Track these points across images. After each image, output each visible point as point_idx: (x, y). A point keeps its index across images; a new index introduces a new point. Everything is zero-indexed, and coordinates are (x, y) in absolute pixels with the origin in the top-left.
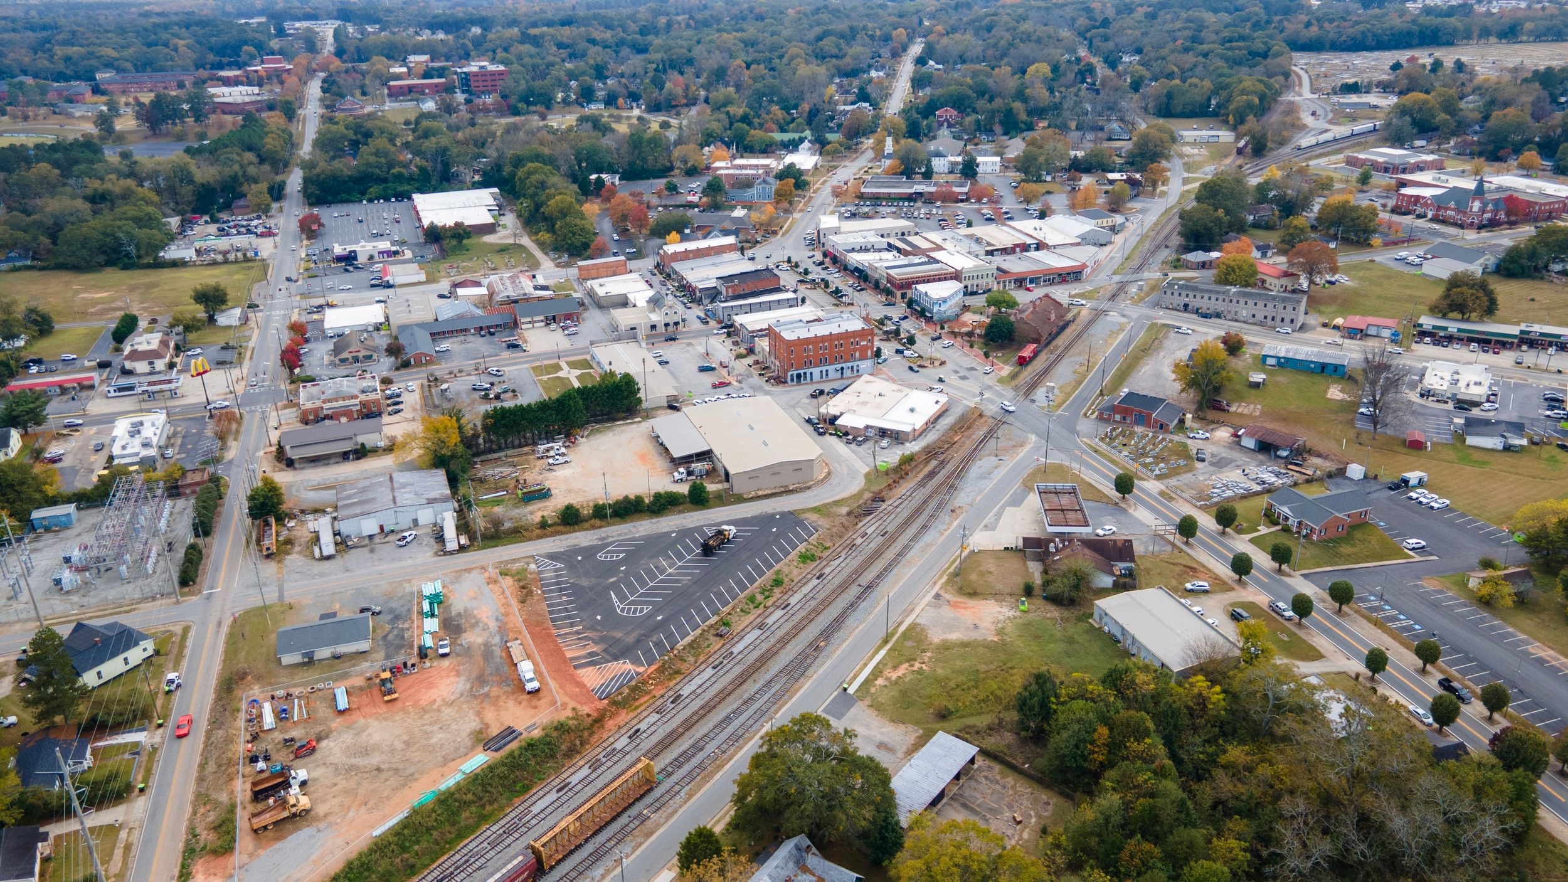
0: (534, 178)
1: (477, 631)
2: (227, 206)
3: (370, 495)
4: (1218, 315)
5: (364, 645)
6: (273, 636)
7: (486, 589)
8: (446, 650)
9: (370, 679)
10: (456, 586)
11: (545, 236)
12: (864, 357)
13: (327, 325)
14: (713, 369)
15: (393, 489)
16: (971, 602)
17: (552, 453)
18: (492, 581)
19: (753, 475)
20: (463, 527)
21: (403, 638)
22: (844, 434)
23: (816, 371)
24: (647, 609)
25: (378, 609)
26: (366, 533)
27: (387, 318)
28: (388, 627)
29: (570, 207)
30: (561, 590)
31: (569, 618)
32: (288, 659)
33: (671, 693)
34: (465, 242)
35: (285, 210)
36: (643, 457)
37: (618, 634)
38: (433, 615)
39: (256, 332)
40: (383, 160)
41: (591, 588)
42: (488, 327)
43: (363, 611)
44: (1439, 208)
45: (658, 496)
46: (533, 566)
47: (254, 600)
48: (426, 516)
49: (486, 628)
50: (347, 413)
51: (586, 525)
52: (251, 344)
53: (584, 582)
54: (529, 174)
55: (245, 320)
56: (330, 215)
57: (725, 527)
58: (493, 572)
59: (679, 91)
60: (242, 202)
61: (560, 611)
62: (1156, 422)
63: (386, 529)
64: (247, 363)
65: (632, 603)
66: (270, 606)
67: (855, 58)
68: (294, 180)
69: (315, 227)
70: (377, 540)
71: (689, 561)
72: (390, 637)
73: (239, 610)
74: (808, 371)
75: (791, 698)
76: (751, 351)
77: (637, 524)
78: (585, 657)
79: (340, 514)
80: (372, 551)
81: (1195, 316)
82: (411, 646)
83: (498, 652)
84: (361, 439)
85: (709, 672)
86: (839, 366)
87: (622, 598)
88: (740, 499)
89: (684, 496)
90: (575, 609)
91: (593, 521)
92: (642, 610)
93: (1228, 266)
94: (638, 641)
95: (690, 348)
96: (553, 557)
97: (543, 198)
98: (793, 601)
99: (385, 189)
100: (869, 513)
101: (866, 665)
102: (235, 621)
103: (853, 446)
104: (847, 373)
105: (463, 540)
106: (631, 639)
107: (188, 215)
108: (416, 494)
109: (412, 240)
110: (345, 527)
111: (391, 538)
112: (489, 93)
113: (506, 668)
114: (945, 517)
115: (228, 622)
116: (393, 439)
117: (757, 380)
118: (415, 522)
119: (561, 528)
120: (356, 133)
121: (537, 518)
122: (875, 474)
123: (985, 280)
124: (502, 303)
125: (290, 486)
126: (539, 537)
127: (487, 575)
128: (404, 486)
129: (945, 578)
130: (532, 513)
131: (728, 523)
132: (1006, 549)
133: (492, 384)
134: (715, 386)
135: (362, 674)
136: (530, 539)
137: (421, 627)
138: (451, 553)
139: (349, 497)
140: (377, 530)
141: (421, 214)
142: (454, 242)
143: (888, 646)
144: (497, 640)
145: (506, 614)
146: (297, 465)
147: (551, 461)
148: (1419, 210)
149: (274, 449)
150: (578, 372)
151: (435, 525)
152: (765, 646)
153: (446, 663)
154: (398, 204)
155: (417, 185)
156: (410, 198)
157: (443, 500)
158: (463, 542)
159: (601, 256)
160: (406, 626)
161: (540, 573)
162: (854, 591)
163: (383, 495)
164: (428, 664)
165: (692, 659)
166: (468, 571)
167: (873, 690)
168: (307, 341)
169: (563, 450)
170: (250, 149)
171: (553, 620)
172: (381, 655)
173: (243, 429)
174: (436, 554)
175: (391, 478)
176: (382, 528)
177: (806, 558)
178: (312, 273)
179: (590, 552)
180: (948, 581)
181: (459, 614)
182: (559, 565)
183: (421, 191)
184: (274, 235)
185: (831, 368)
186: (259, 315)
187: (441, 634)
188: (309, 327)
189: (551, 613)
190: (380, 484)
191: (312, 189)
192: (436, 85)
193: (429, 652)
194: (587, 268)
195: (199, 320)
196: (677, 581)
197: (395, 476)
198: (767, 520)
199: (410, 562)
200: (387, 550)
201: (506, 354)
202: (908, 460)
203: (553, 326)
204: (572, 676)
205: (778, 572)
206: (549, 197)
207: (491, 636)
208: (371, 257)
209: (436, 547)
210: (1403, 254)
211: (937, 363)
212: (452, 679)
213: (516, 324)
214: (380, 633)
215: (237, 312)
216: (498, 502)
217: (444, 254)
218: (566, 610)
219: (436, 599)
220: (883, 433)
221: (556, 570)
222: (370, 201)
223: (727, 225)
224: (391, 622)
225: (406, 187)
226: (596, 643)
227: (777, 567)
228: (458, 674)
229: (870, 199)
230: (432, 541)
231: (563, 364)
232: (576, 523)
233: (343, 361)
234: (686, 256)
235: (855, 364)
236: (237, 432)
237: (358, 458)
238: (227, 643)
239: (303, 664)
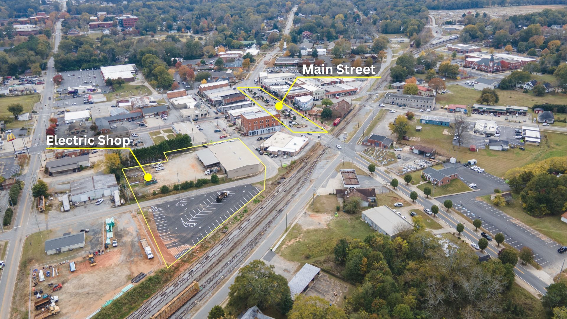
0: (149, 60)
1: (128, 236)
2: (23, 72)
3: (84, 185)
4: (405, 106)
5: (82, 245)
6: (44, 243)
7: (132, 220)
8: (116, 244)
9: (84, 258)
10: (119, 219)
11: (154, 82)
12: (277, 125)
13: (66, 119)
14: (220, 131)
15: (93, 183)
16: (317, 215)
17: (157, 166)
18: (134, 217)
19: (235, 171)
20: (122, 196)
21: (98, 241)
22: (270, 154)
23: (259, 131)
24: (195, 224)
25: (88, 230)
26: (83, 200)
27: (91, 116)
28: (92, 237)
29: (163, 71)
30: (161, 218)
31: (164, 229)
32: (49, 252)
33: (205, 256)
34: (122, 85)
35: (47, 74)
36: (193, 166)
37: (184, 234)
38: (110, 231)
39: (36, 122)
40: (88, 54)
41: (173, 217)
42: (132, 118)
43: (81, 231)
44: (479, 65)
45: (199, 181)
46: (150, 210)
47: (35, 230)
48: (107, 193)
49: (132, 235)
50: (74, 153)
51: (171, 193)
52: (34, 127)
53: (171, 215)
54: (147, 58)
55: (31, 118)
56: (66, 75)
57: (225, 191)
58: (134, 213)
59: (206, 26)
60: (29, 71)
61: (161, 227)
62: (383, 145)
63: (91, 198)
64: (32, 136)
65: (189, 222)
66: (42, 232)
67: (272, 13)
68: (51, 62)
69: (60, 80)
70: (87, 203)
71: (211, 205)
72: (93, 241)
73: (29, 233)
74: (256, 131)
75: (251, 254)
76: (234, 124)
77: (191, 192)
78: (171, 244)
79: (72, 193)
80: (85, 207)
81: (397, 106)
82: (102, 244)
83: (137, 244)
84: (80, 164)
85: (220, 247)
86: (268, 129)
87: (186, 220)
88: (231, 180)
89: (209, 180)
90: (167, 226)
91: (174, 191)
92: (193, 225)
93: (408, 88)
94: (192, 237)
95: (211, 124)
96: (158, 206)
97: (153, 67)
98: (251, 218)
99: (89, 65)
100: (279, 183)
101: (279, 240)
102: (27, 238)
103: (273, 158)
104: (271, 131)
105: (123, 201)
106: (189, 236)
107: (6, 77)
108: (103, 184)
109: (101, 85)
110: (74, 199)
111: (93, 202)
112: (131, 27)
113: (140, 250)
114: (308, 183)
115: (24, 239)
116: (93, 163)
117: (237, 135)
118: (103, 195)
119: (161, 195)
120: (76, 43)
121: (152, 191)
122: (282, 168)
123: (321, 95)
124: (137, 109)
125: (51, 183)
126: (153, 199)
127: (132, 214)
128: (98, 181)
129: (308, 206)
130: (149, 189)
131: (226, 190)
132: (330, 194)
133: (133, 140)
134: (221, 138)
135: (81, 256)
136: (149, 200)
137: (106, 236)
138: (118, 206)
139: (75, 187)
140: (87, 199)
141: (104, 75)
142: (118, 85)
143: (287, 233)
144: (136, 239)
145: (140, 229)
146: (54, 175)
147: (157, 169)
148: (473, 66)
149: (44, 169)
150: (167, 134)
151: (111, 196)
152: (241, 236)
153: (116, 249)
154: (95, 71)
155: (102, 63)
156: (99, 68)
157: (114, 186)
158: (122, 202)
159: (176, 89)
160: (100, 236)
161: (153, 212)
162: (274, 212)
163: (90, 185)
164: (108, 250)
165: (213, 242)
166: (125, 213)
167: (282, 250)
168: (57, 125)
169: (162, 165)
170: (32, 49)
171: (158, 230)
172: (90, 248)
173: (30, 161)
174: (112, 207)
175: (93, 178)
176: (89, 198)
177: (256, 201)
178: (59, 99)
179: (173, 203)
180: (309, 207)
181: (121, 230)
182: (161, 209)
183: (104, 65)
184: (43, 84)
185: (265, 129)
186: (37, 116)
187: (114, 238)
188: (58, 120)
189: (158, 227)
190: (88, 181)
191: (58, 65)
192: (109, 24)
193: (109, 246)
194: (171, 94)
195: (11, 119)
196: (207, 213)
197: (94, 177)
198: (241, 188)
199: (101, 211)
200: (91, 206)
201: (139, 128)
202: (294, 163)
203: (158, 117)
204: (166, 251)
205: (246, 207)
206: (155, 67)
207: (134, 238)
208: (84, 92)
209: (112, 204)
211: (304, 126)
212: (118, 256)
213: (143, 117)
214: (89, 239)
215: (27, 115)
216: (136, 186)
217: (114, 90)
218: (164, 226)
219: (111, 225)
220: (284, 153)
221: (160, 211)
222: (83, 70)
223: (225, 76)
224: (93, 235)
225: (98, 64)
226: (176, 238)
227: (245, 205)
228: (121, 253)
229: (278, 66)
230: (110, 202)
231: (161, 131)
232: (167, 193)
233: (72, 133)
234: (209, 88)
235: (274, 128)
236: (28, 163)
237: (79, 171)
238: (24, 247)
239: (57, 254)
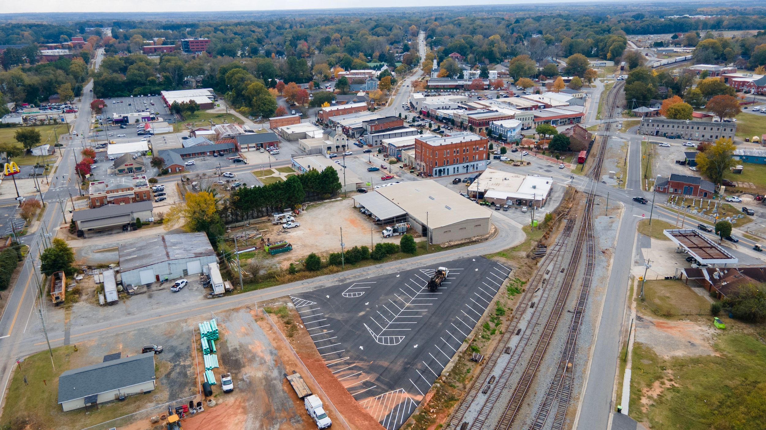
0: (236, 76)
1: (255, 365)
2: (46, 99)
3: (147, 252)
4: (679, 137)
5: (148, 386)
6: (57, 379)
7: (256, 326)
8: (230, 387)
9: (156, 422)
10: (228, 324)
11: (244, 109)
12: (481, 159)
13: (109, 153)
14: (378, 170)
15: (166, 247)
16: (671, 323)
17: (284, 221)
18: (259, 319)
19: (447, 230)
20: (227, 275)
21: (185, 375)
22: (493, 204)
23: (451, 168)
24: (402, 339)
25: (160, 348)
26: (144, 282)
27: (151, 149)
28: (170, 365)
29: (261, 89)
30: (320, 324)
31: (335, 349)
32: (69, 405)
33: (455, 422)
34: (196, 112)
35: (82, 101)
36: (353, 222)
37: (385, 364)
38: (212, 352)
39: (60, 158)
40: (143, 73)
41: (346, 322)
42: (219, 152)
43: (145, 350)
44: (758, 88)
45: (379, 247)
46: (290, 305)
47: (41, 346)
48: (194, 267)
49: (263, 362)
50: (125, 200)
51: (325, 270)
52: (56, 165)
53: (339, 317)
54: (233, 74)
55: (52, 152)
56: (111, 103)
57: (441, 268)
58: (259, 311)
60: (55, 96)
61: (325, 343)
62: (701, 191)
63: (161, 279)
64: (51, 175)
65: (385, 333)
66: (56, 350)
68: (89, 87)
69: (101, 106)
70: (154, 288)
71: (419, 296)
72: (173, 375)
73: (25, 354)
74: (446, 168)
76: (399, 160)
77: (365, 268)
78: (361, 387)
79: (122, 267)
80: (150, 297)
81: (665, 138)
82: (195, 384)
83: (280, 386)
84: (136, 216)
85: (481, 399)
86: (465, 165)
87: (377, 330)
88: (438, 248)
89: (398, 246)
90: (338, 340)
91: (331, 267)
92: (397, 341)
93: (676, 110)
94: (405, 369)
95: (357, 160)
96: (306, 296)
97: (244, 86)
98: (522, 325)
99: (144, 89)
100: (541, 255)
101: (621, 384)
102: (19, 366)
103: (501, 211)
104: (471, 169)
105: (228, 285)
106: (398, 367)
107: (20, 103)
108: (185, 250)
109: (163, 113)
110: (127, 278)
111: (165, 285)
112: (200, 51)
113: (291, 402)
114: (600, 258)
115: (13, 366)
116: (160, 215)
117: (409, 175)
118: (185, 272)
119: (307, 273)
120: (125, 63)
121: (286, 265)
122: (530, 230)
123: (527, 122)
124: (225, 138)
125: (80, 250)
126: (290, 281)
127: (253, 313)
128: (174, 244)
129: (634, 305)
130: (279, 263)
131: (443, 265)
132: (667, 278)
133: (228, 182)
134: (383, 179)
135: (148, 416)
136: (283, 283)
137: (203, 363)
138: (219, 296)
139: (129, 254)
140: (153, 280)
141: (167, 100)
142: (189, 113)
143: (629, 365)
144: (275, 373)
145: (279, 348)
146: (86, 235)
147: (285, 225)
148: (745, 89)
149: (68, 225)
150: (286, 174)
151: (202, 274)
152: (520, 370)
153: (231, 399)
154: (152, 97)
155: (163, 87)
156: (160, 94)
157: (208, 254)
158: (228, 286)
159: (282, 116)
160: (187, 363)
161: (297, 310)
162: (567, 319)
163: (159, 252)
164: (214, 402)
165: (460, 385)
166: (236, 310)
167: (644, 410)
168: (95, 162)
169: (292, 218)
170: (61, 68)
171: (321, 352)
172: (166, 394)
173: (45, 214)
174: (206, 297)
175: (163, 239)
176: (158, 277)
177: (514, 291)
178: (98, 129)
179: (336, 291)
180: (639, 305)
181: (236, 350)
182: (312, 303)
183: (166, 90)
184: (75, 112)
185: (460, 166)
186: (63, 150)
187: (222, 369)
188: (97, 155)
189: (317, 345)
190: (155, 244)
191: (99, 88)
192: (170, 48)
193: (213, 388)
194: (276, 122)
195: (18, 149)
196: (417, 313)
197: (166, 237)
198: (467, 263)
199: (184, 304)
200: (164, 295)
201: (233, 166)
202: (549, 218)
203: (262, 150)
204: (356, 407)
205: (497, 303)
206: (248, 85)
207: (269, 369)
208: (137, 121)
209: (205, 292)
210: (758, 108)
211: (526, 164)
212: (240, 417)
213: (237, 150)
214: (163, 371)
215: (48, 147)
216: (250, 255)
217: (183, 119)
218: (330, 342)
219: (213, 336)
220: (520, 202)
221: (311, 307)
222: (135, 96)
223: (355, 99)
224: (173, 360)
225: (157, 88)
226: (368, 373)
227: (495, 299)
228: (245, 411)
229: (433, 89)
230: (201, 287)
231: (273, 169)
232: (318, 269)
233: (121, 171)
234: (337, 113)
235: (475, 163)
236: (40, 215)
237: (135, 229)
238: (9, 389)
239: (86, 409)
